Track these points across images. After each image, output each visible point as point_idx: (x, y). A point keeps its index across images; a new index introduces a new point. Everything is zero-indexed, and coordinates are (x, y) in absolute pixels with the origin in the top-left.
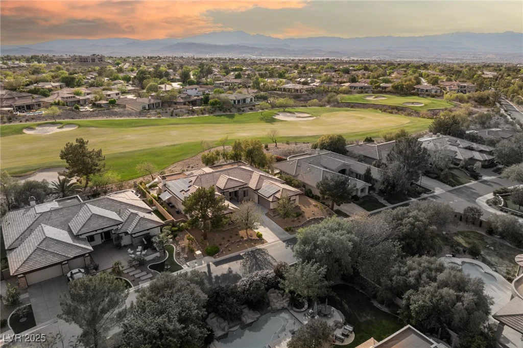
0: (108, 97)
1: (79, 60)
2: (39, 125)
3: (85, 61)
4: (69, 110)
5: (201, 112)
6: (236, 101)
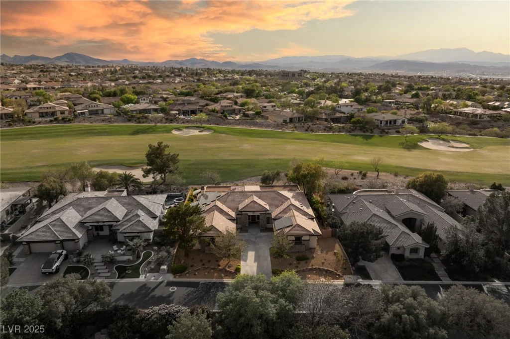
1: (282, 74)
2: (187, 128)
3: (287, 76)
4: (219, 117)
5: (338, 130)
6: (384, 122)
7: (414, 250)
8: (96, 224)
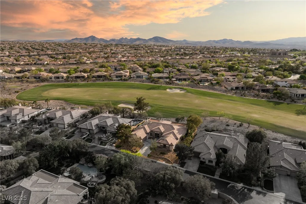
0: (228, 80)
1: (272, 53)
2: (176, 88)
5: (262, 97)
6: (295, 95)
7: (210, 161)
8: (103, 126)
